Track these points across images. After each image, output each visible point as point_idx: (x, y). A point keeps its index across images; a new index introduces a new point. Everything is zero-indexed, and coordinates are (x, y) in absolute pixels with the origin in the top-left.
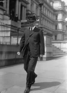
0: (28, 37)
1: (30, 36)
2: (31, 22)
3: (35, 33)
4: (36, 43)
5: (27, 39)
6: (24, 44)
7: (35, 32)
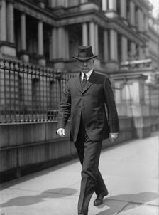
0: (79, 95)
1: (83, 94)
2: (83, 61)
3: (94, 85)
4: (97, 109)
5: (78, 100)
6: (69, 112)
7: (94, 83)
